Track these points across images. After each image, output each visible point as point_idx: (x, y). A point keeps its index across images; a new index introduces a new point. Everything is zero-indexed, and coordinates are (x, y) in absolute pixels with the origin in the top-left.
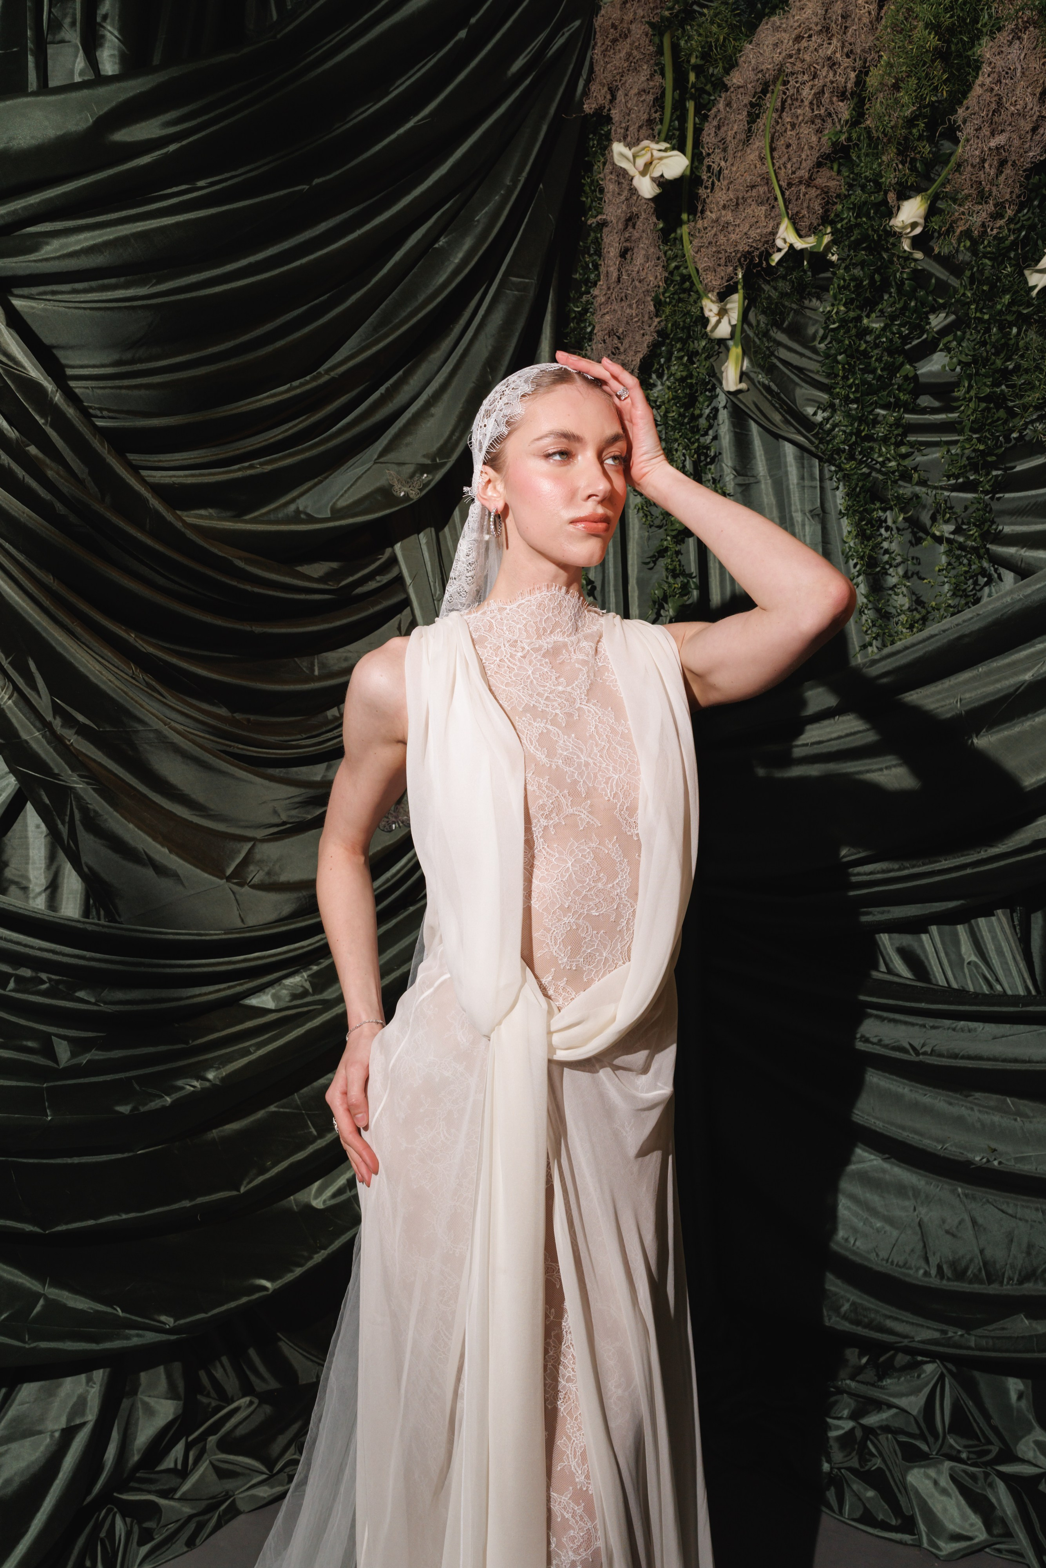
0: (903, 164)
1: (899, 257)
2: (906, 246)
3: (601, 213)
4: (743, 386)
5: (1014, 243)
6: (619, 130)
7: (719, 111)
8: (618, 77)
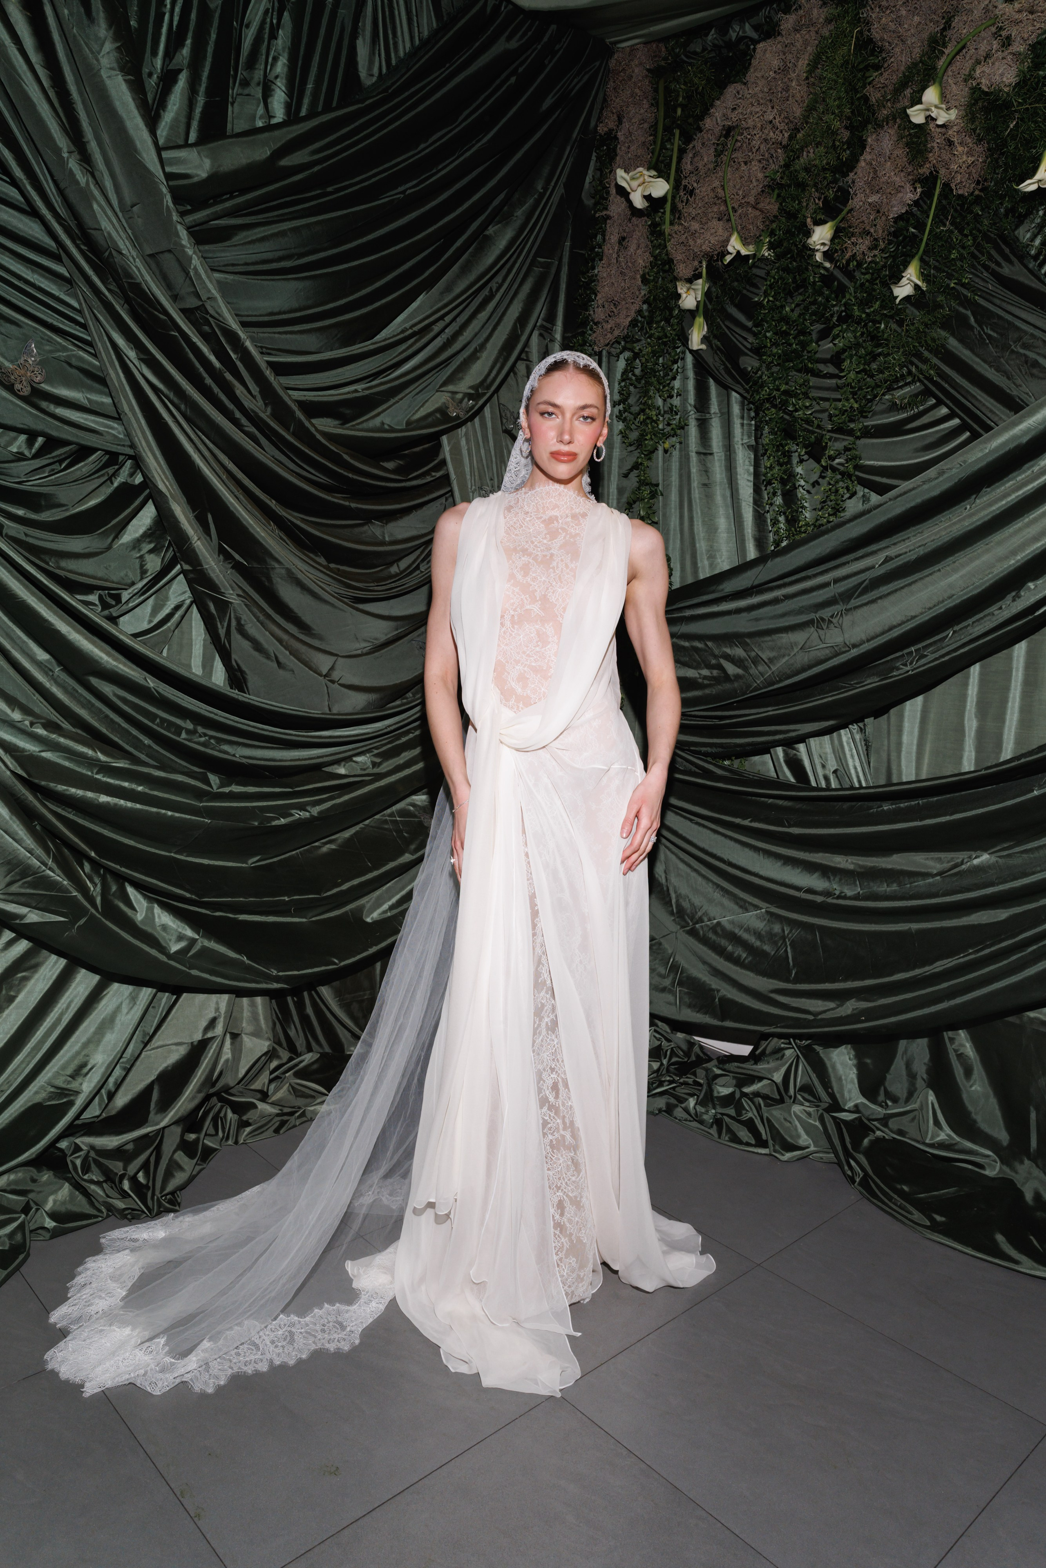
0: (819, 199)
1: (812, 265)
2: (819, 257)
3: (606, 209)
4: (704, 347)
5: (884, 266)
6: (623, 148)
7: (694, 147)
8: (624, 108)
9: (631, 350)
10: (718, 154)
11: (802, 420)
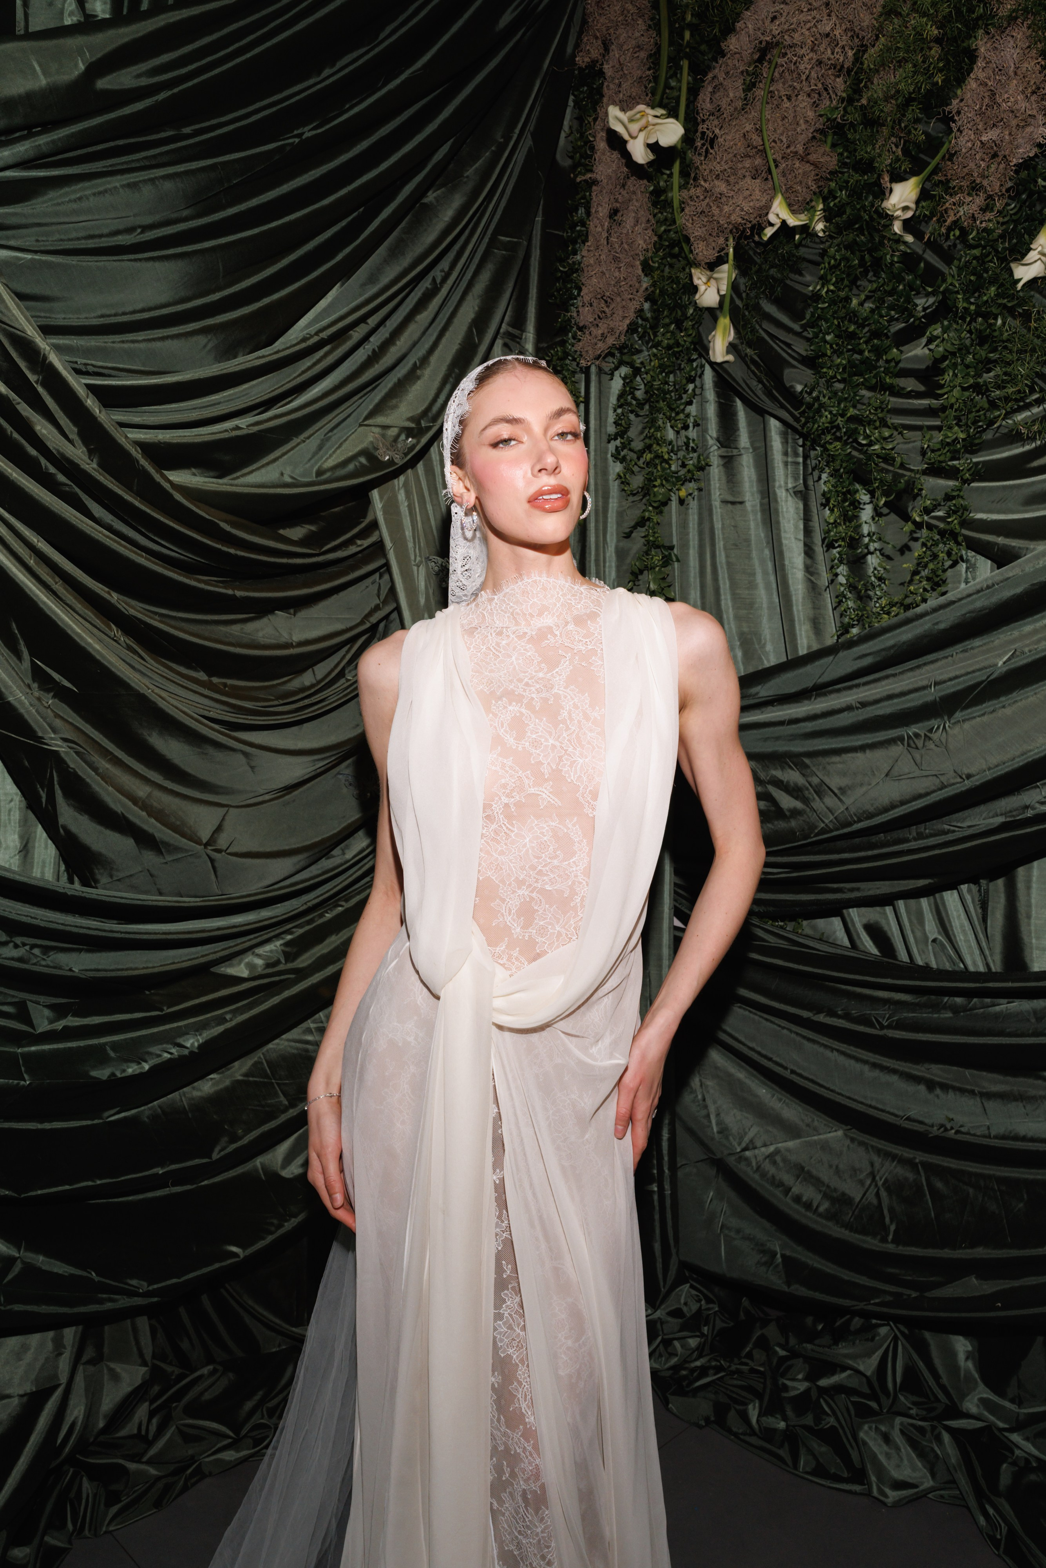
0: (897, 146)
1: (889, 239)
2: (897, 227)
3: (591, 171)
4: (730, 358)
5: (1002, 235)
6: (612, 86)
7: (715, 77)
8: (612, 31)
9: (631, 364)
10: (750, 87)
11: (878, 456)
